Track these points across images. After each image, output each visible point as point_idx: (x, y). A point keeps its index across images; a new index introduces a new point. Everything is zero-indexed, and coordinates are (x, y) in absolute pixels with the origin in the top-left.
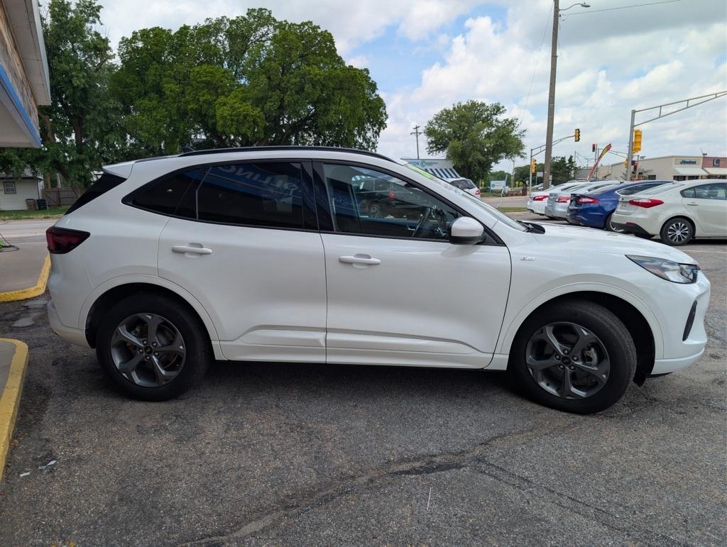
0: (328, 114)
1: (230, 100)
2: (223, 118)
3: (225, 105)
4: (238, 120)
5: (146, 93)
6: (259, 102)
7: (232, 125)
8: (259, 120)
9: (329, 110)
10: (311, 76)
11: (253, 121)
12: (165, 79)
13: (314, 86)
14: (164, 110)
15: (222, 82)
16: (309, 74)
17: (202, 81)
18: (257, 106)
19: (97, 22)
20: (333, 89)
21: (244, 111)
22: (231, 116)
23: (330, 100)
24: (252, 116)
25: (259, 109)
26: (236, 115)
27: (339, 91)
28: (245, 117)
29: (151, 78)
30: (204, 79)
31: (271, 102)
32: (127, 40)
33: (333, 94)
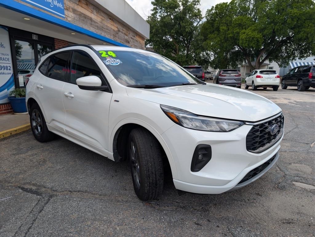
0: (300, 34)
1: (247, 31)
2: (242, 40)
3: (244, 33)
4: (249, 40)
5: (213, 31)
6: (261, 30)
7: (246, 42)
8: (260, 39)
9: (300, 31)
10: (291, 14)
11: (257, 40)
12: (221, 24)
13: (292, 20)
14: (219, 38)
15: (246, 23)
16: (291, 13)
17: (236, 24)
18: (260, 33)
19: (199, 4)
20: (305, 20)
21: (253, 35)
22: (246, 38)
23: (303, 25)
24: (256, 38)
25: (261, 34)
26: (249, 38)
27: (308, 21)
28: (253, 38)
29: (216, 25)
30: (237, 22)
31: (267, 30)
32: (209, 10)
33: (304, 22)
